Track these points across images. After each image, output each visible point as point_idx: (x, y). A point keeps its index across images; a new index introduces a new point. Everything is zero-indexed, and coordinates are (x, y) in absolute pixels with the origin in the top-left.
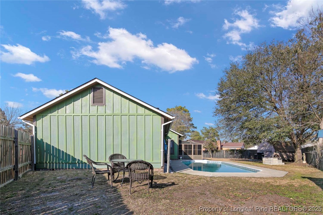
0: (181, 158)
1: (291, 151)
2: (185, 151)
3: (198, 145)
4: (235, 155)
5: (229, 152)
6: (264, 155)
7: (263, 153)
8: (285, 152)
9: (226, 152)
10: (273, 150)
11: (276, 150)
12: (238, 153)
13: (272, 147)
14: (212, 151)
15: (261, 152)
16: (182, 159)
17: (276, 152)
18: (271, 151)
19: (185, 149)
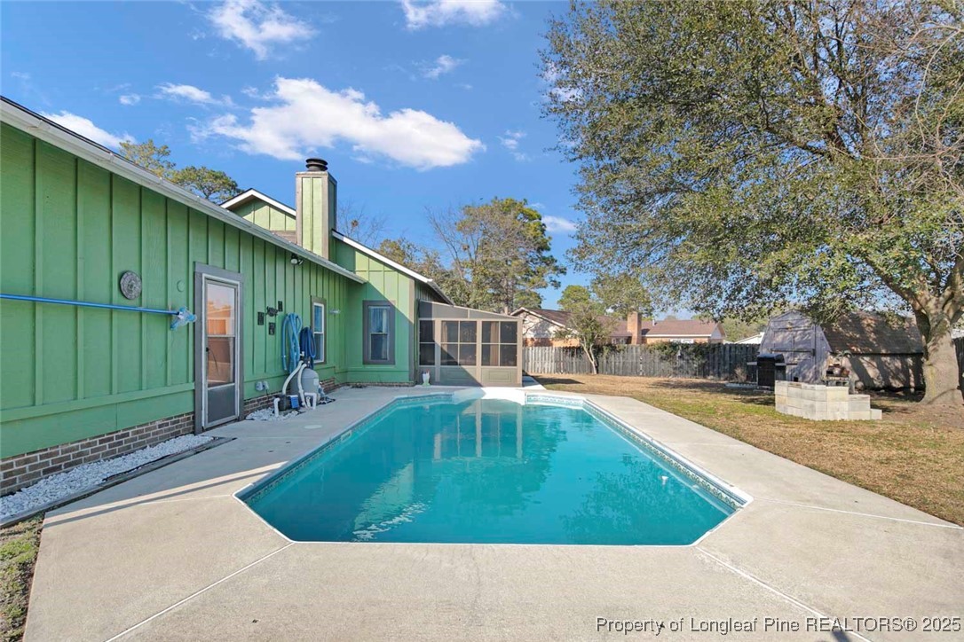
0: (426, 377)
1: (897, 349)
2: (445, 348)
3: (502, 322)
4: (680, 362)
5: (657, 352)
6: (783, 368)
7: (781, 359)
8: (875, 355)
9: (648, 352)
10: (824, 346)
11: (837, 343)
12: (689, 354)
13: (820, 333)
14: (598, 350)
15: (774, 354)
16: (431, 382)
17: (834, 354)
18: (814, 350)
19: (445, 337)
